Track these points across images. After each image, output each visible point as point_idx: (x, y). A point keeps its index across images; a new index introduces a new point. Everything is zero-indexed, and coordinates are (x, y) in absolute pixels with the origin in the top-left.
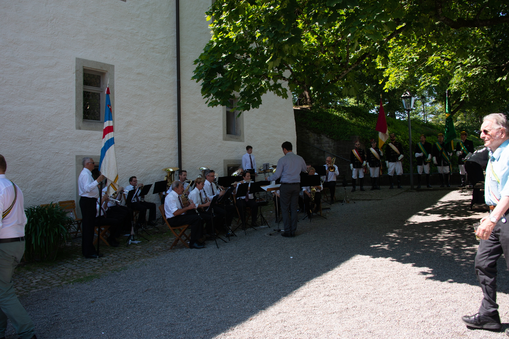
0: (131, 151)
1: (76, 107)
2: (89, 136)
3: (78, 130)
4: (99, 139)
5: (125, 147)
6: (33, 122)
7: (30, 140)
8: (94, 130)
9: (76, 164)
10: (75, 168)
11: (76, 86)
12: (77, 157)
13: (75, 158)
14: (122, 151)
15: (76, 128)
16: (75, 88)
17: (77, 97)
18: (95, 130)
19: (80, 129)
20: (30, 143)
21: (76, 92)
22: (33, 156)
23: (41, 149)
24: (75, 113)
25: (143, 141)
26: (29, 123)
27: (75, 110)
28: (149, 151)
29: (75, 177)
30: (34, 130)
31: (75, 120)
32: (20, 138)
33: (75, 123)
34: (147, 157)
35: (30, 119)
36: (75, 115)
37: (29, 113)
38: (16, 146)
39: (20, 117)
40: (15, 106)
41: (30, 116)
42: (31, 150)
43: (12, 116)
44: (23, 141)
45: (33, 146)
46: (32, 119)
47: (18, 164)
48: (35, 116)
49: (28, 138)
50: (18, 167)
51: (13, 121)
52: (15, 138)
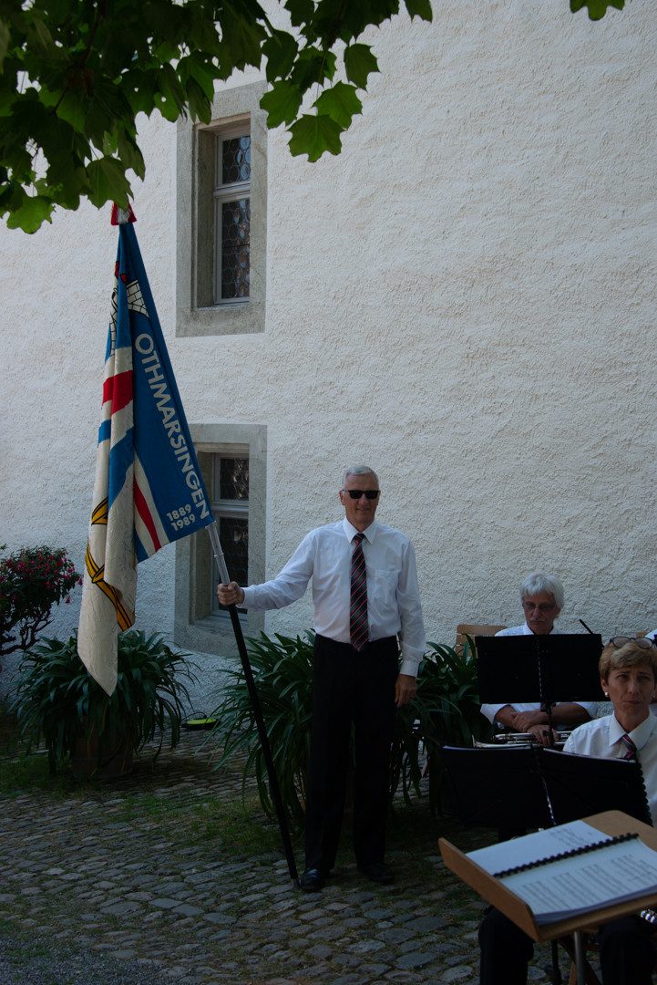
6: (644, 296)
7: (633, 369)
20: (633, 383)
22: (640, 432)
26: (628, 303)
30: (649, 327)
35: (634, 286)
37: (631, 258)
38: (587, 396)
39: (604, 281)
40: (591, 240)
41: (637, 272)
42: (634, 409)
43: (579, 284)
44: (611, 373)
45: (642, 393)
46: (645, 284)
47: (591, 464)
48: (653, 269)
49: (625, 361)
50: (591, 475)
51: (580, 303)
52: (583, 366)
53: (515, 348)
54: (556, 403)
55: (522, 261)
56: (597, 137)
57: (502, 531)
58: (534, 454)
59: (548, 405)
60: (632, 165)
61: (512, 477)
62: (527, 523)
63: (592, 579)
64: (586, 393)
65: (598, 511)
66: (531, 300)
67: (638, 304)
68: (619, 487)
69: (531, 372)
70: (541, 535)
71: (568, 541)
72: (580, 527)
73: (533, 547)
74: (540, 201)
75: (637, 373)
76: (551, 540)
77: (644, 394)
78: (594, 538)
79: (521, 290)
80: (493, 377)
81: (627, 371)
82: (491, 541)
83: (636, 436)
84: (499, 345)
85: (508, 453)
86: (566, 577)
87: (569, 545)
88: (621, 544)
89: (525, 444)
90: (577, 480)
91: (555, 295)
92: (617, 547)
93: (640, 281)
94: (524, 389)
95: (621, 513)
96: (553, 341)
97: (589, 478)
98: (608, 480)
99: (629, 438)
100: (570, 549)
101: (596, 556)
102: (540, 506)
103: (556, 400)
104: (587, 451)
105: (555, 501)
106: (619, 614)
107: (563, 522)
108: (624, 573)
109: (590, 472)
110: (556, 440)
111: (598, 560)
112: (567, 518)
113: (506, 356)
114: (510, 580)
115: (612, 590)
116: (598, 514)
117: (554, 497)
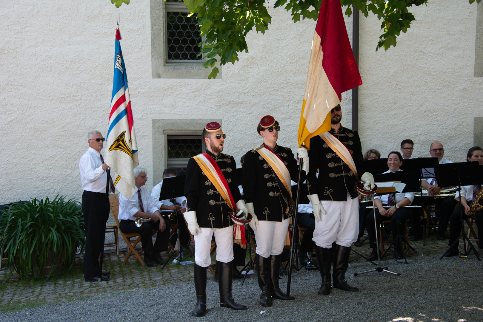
0: (253, 109)
1: (152, 41)
2: (175, 87)
3: (155, 79)
4: (193, 92)
5: (241, 103)
6: (82, 71)
7: (79, 98)
8: (183, 78)
9: (153, 134)
10: (151, 140)
11: (151, 7)
12: (155, 122)
13: (151, 123)
14: (235, 109)
15: (153, 75)
16: (149, 9)
17: (153, 25)
18: (186, 77)
19: (159, 76)
20: (78, 103)
21: (152, 17)
22: (83, 122)
23: (96, 111)
24: (150, 51)
25: (277, 90)
26: (76, 72)
27: (150, 47)
28: (290, 107)
29: (152, 154)
30: (84, 83)
31: (150, 63)
32: (63, 96)
33: (151, 67)
34: (285, 118)
35: (77, 67)
36: (150, 55)
37: (75, 56)
38: (57, 108)
39: (63, 63)
40: (54, 47)
41: (78, 62)
42: (80, 113)
43: (50, 64)
44: (68, 99)
45: (83, 107)
46: (81, 66)
47: (61, 134)
48: (85, 61)
49: (75, 95)
50: (61, 138)
51: (51, 71)
52: (55, 96)
53: (16, 87)
54: (42, 110)
55: (18, 51)
56: (53, 7)
57: (13, 164)
58: (30, 131)
59: (37, 111)
60: (71, 21)
61: (18, 141)
62: (28, 160)
63: (63, 179)
64: (56, 107)
65: (65, 152)
66: (25, 68)
67: (79, 74)
68: (74, 143)
69: (26, 97)
70: (35, 164)
71: (50, 165)
72: (56, 159)
73: (31, 169)
74: (26, 27)
75: (80, 100)
76: (41, 165)
77: (84, 107)
78: (63, 163)
79: (19, 63)
80: (5, 98)
81: (76, 98)
82: (7, 169)
83: (81, 123)
84: (7, 85)
85: (15, 131)
86: (50, 180)
87: (51, 167)
88: (76, 164)
89: (25, 126)
90: (54, 141)
91: (38, 66)
92: (74, 165)
93: (79, 65)
94: (23, 104)
95: (76, 152)
96: (38, 85)
97: (60, 140)
98: (69, 140)
99: (79, 124)
100: (52, 168)
101: (65, 170)
102: (34, 152)
103: (41, 109)
104: (59, 129)
105: (42, 149)
106: (76, 191)
107: (48, 158)
108: (78, 175)
109: (60, 137)
110: (42, 125)
111: (65, 171)
112: (49, 156)
113: (11, 90)
114: (19, 184)
115: (73, 182)
116: (65, 153)
117: (42, 148)
